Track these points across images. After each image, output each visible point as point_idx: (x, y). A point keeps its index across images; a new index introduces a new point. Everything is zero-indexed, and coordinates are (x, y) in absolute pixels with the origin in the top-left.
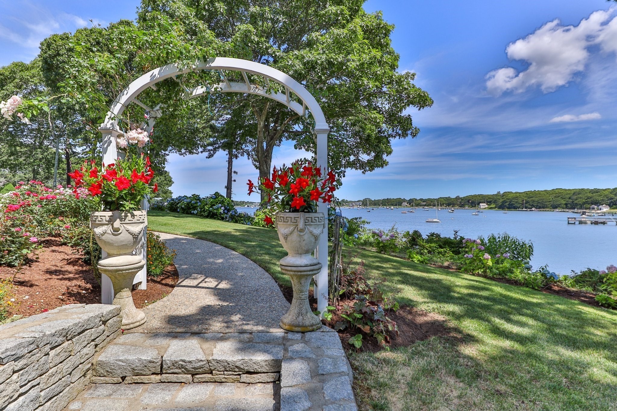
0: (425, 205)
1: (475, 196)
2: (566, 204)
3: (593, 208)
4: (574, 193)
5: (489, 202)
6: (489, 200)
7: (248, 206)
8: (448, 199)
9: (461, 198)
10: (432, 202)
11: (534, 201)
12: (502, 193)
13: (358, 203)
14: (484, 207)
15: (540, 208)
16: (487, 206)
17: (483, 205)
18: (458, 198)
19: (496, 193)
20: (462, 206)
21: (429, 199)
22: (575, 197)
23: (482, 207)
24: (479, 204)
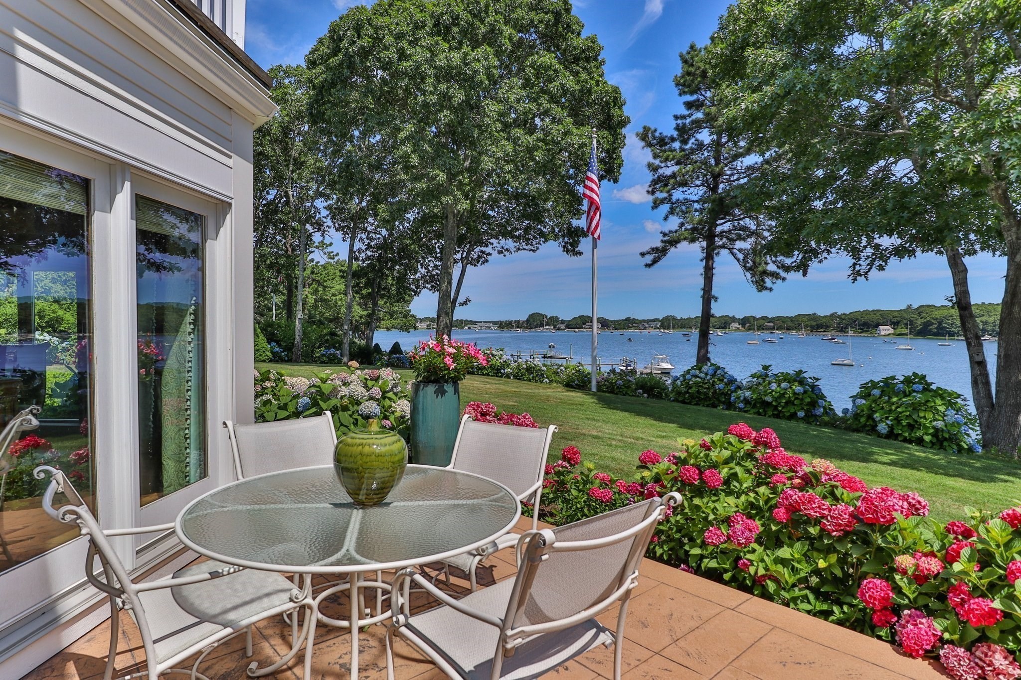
0: (773, 329)
5: (895, 324)
6: (894, 320)
7: (469, 328)
8: (813, 317)
9: (839, 317)
10: (783, 322)
12: (915, 306)
13: (653, 324)
14: (887, 333)
16: (892, 331)
17: (885, 330)
19: (904, 307)
20: (842, 330)
21: (779, 318)
23: (883, 332)
24: (877, 326)
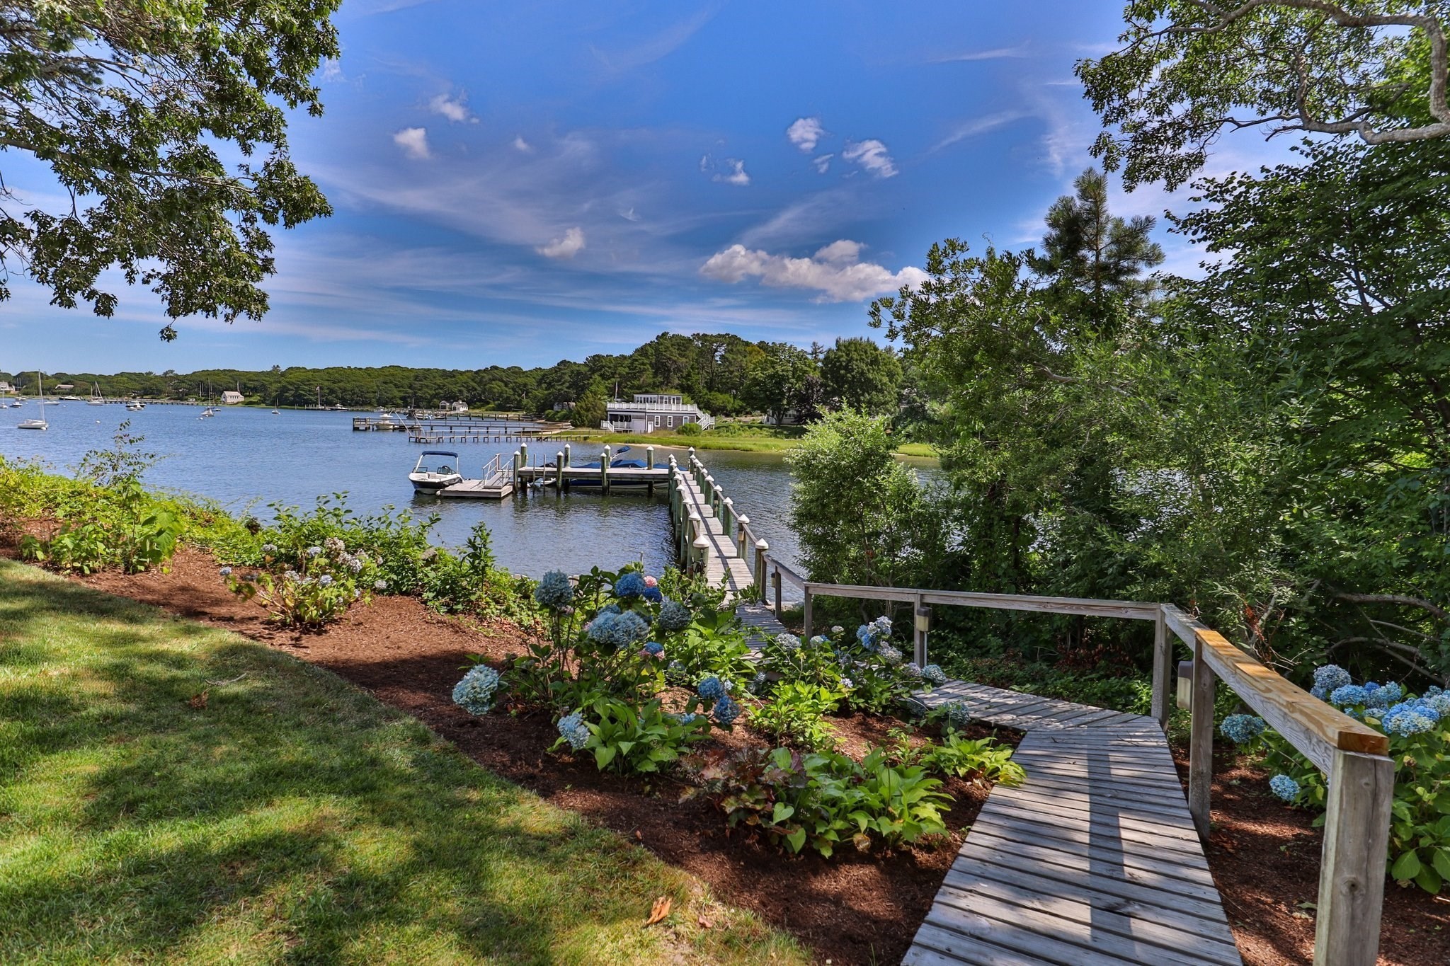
0: (71, 392)
1: (217, 373)
2: (403, 399)
3: (444, 407)
4: (416, 378)
5: (248, 390)
6: (251, 385)
8: (144, 377)
10: (92, 383)
11: (344, 390)
12: (283, 368)
14: (235, 401)
15: (357, 404)
16: (241, 398)
17: (233, 397)
18: (168, 377)
19: (269, 369)
20: (181, 397)
21: (85, 377)
22: (417, 384)
23: (229, 400)
24: (221, 393)
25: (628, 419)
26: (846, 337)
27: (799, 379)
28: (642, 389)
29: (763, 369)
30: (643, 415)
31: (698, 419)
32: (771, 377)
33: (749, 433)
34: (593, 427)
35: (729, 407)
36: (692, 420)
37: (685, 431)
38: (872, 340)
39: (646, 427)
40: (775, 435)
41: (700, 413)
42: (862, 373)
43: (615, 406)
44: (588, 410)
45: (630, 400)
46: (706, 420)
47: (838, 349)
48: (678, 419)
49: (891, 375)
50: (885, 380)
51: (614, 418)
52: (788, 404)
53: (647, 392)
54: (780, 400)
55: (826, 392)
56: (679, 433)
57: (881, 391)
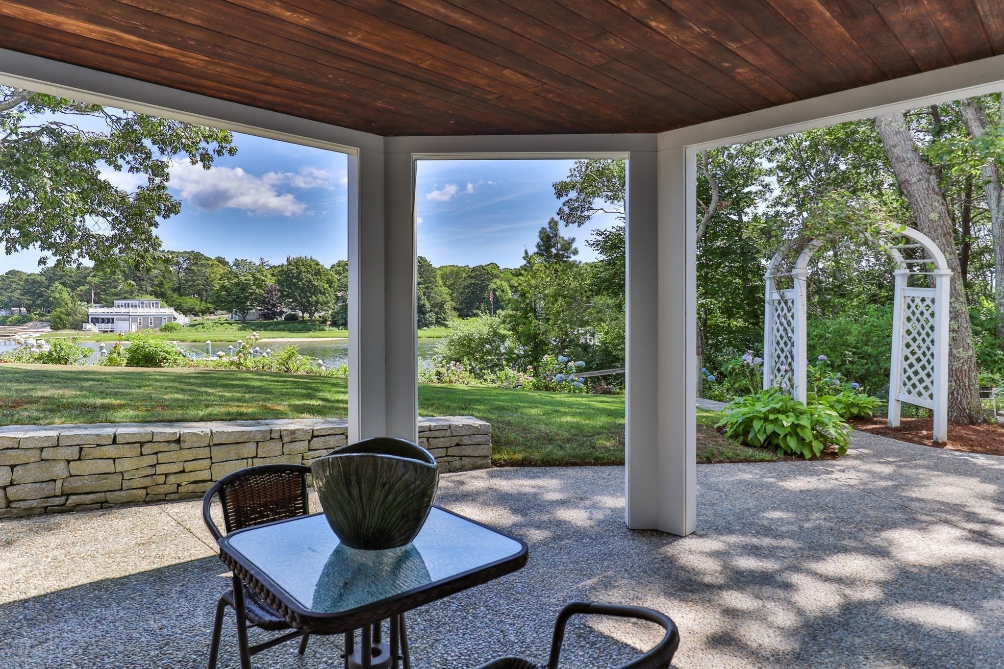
25: (110, 321)
26: (294, 256)
27: (259, 286)
28: (119, 295)
29: (229, 279)
30: (128, 318)
31: (175, 319)
32: (237, 285)
33: (222, 328)
34: (75, 329)
35: (197, 308)
36: (170, 320)
37: (167, 329)
38: (314, 258)
39: (130, 327)
40: (243, 329)
41: (176, 314)
42: (310, 282)
43: (95, 310)
44: (68, 314)
45: (112, 305)
46: (182, 320)
47: (290, 264)
48: (158, 319)
49: (330, 282)
50: (326, 286)
51: (95, 321)
52: (251, 304)
53: (125, 298)
54: (245, 302)
55: (282, 296)
56: (161, 330)
57: (324, 294)
